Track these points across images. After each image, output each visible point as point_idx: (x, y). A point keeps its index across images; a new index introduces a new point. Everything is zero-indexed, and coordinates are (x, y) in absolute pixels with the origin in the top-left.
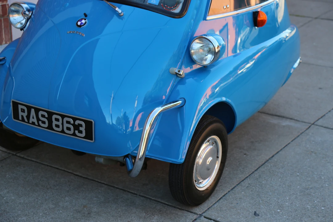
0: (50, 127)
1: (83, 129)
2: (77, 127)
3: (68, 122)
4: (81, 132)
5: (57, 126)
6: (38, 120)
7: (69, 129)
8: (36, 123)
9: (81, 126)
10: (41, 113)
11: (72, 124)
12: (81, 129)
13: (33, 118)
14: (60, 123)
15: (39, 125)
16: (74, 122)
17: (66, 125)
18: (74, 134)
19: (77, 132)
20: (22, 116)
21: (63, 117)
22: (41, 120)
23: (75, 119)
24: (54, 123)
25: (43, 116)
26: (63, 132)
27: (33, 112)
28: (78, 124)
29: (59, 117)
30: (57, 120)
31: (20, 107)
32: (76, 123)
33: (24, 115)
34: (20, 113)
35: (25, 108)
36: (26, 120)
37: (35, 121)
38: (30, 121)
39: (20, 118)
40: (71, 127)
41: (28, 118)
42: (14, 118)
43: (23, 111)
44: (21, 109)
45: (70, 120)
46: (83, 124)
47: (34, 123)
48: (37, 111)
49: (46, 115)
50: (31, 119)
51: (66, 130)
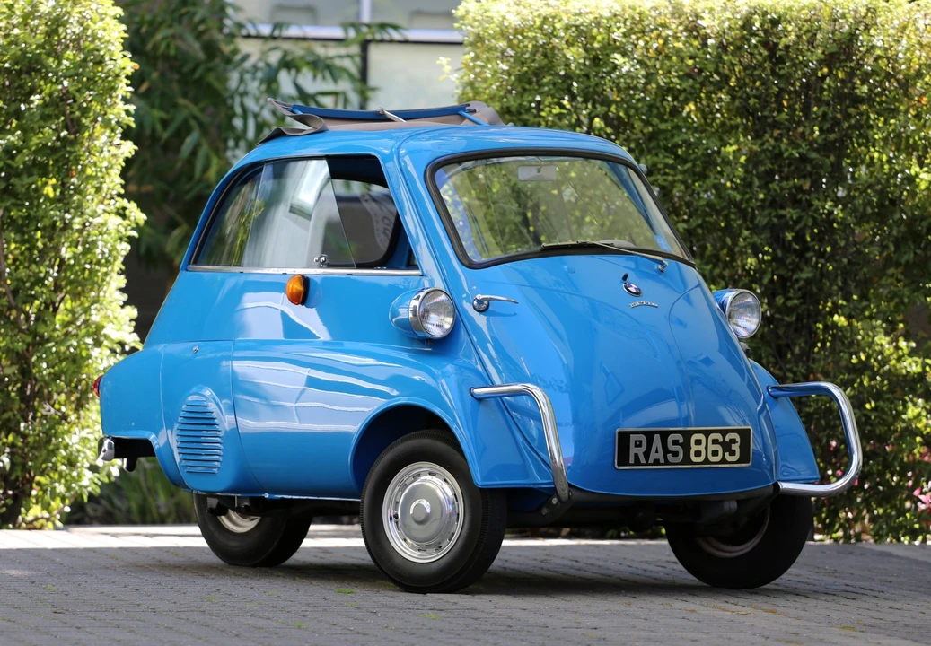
0: (687, 460)
1: (736, 447)
2: (727, 447)
3: (715, 442)
4: (733, 453)
5: (698, 454)
6: (666, 451)
7: (715, 453)
8: (662, 461)
9: (734, 441)
10: (671, 438)
11: (720, 443)
13: (657, 452)
14: (701, 448)
15: (667, 462)
16: (724, 439)
17: (712, 447)
18: (724, 461)
19: (727, 454)
20: (636, 455)
21: (707, 433)
22: (670, 452)
23: (724, 433)
24: (694, 448)
25: (675, 442)
26: (706, 461)
27: (657, 439)
28: (730, 440)
29: (701, 437)
30: (698, 442)
31: (633, 438)
32: (727, 440)
33: (641, 451)
34: (633, 450)
35: (643, 438)
36: (643, 460)
37: (660, 456)
38: (651, 461)
39: (632, 460)
40: (719, 448)
41: (647, 454)
42: (619, 465)
43: (638, 444)
44: (636, 441)
45: (719, 437)
46: (736, 437)
47: (657, 462)
48: (664, 436)
49: (680, 438)
50: (653, 456)
51: (710, 457)
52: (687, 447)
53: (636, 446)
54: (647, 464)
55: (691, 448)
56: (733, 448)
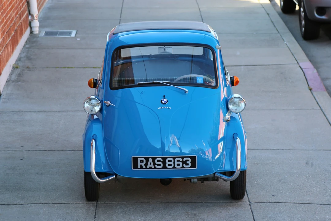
0: (165, 167)
1: (189, 163)
2: (184, 163)
3: (178, 161)
4: (188, 164)
5: (170, 165)
6: (155, 164)
7: (178, 165)
8: (153, 167)
9: (188, 160)
10: (157, 160)
11: (181, 161)
12: (187, 162)
13: (150, 164)
14: (172, 163)
15: (155, 168)
16: (183, 159)
18: (183, 167)
19: (184, 165)
20: (141, 166)
22: (156, 164)
23: (183, 158)
24: (168, 163)
25: (159, 161)
26: (174, 167)
27: (150, 160)
28: (186, 160)
29: (172, 159)
30: (170, 161)
31: (139, 160)
33: (143, 164)
34: (139, 164)
35: (144, 160)
36: (144, 167)
37: (152, 166)
38: (148, 167)
39: (139, 167)
40: (181, 163)
41: (146, 165)
42: (133, 169)
43: (142, 161)
44: (141, 161)
47: (150, 168)
48: (154, 159)
49: (161, 160)
50: (149, 166)
51: (176, 166)
52: (164, 163)
53: (141, 162)
54: (146, 168)
55: (166, 163)
56: (187, 163)
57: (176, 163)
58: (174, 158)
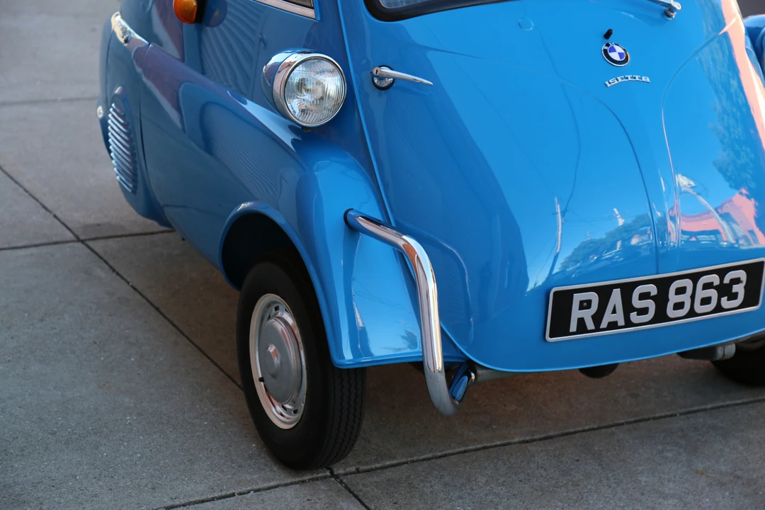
0: (661, 316)
1: (739, 289)
2: (725, 291)
3: (707, 286)
4: (733, 296)
5: (679, 306)
6: (628, 308)
7: (706, 301)
8: (621, 322)
9: (737, 281)
10: (638, 291)
11: (715, 287)
12: (736, 288)
13: (614, 311)
14: (685, 298)
15: (629, 323)
16: (722, 279)
18: (719, 308)
19: (724, 299)
20: (581, 322)
22: (634, 309)
23: (722, 273)
24: (673, 298)
25: (644, 296)
26: (692, 313)
27: (616, 296)
28: (731, 280)
29: (687, 283)
30: (681, 291)
31: (577, 298)
32: (727, 280)
33: (587, 315)
34: (576, 314)
35: (594, 297)
36: (590, 325)
37: (619, 318)
38: (604, 325)
39: (573, 327)
40: (713, 293)
41: (598, 318)
42: (551, 336)
43: (585, 305)
44: (581, 302)
45: (715, 279)
46: (742, 274)
47: (613, 325)
48: (627, 290)
49: (653, 289)
50: (608, 318)
51: (699, 308)
52: (661, 300)
53: (581, 307)
54: (598, 329)
55: (668, 300)
56: (734, 291)
57: (701, 294)
58: (695, 278)
